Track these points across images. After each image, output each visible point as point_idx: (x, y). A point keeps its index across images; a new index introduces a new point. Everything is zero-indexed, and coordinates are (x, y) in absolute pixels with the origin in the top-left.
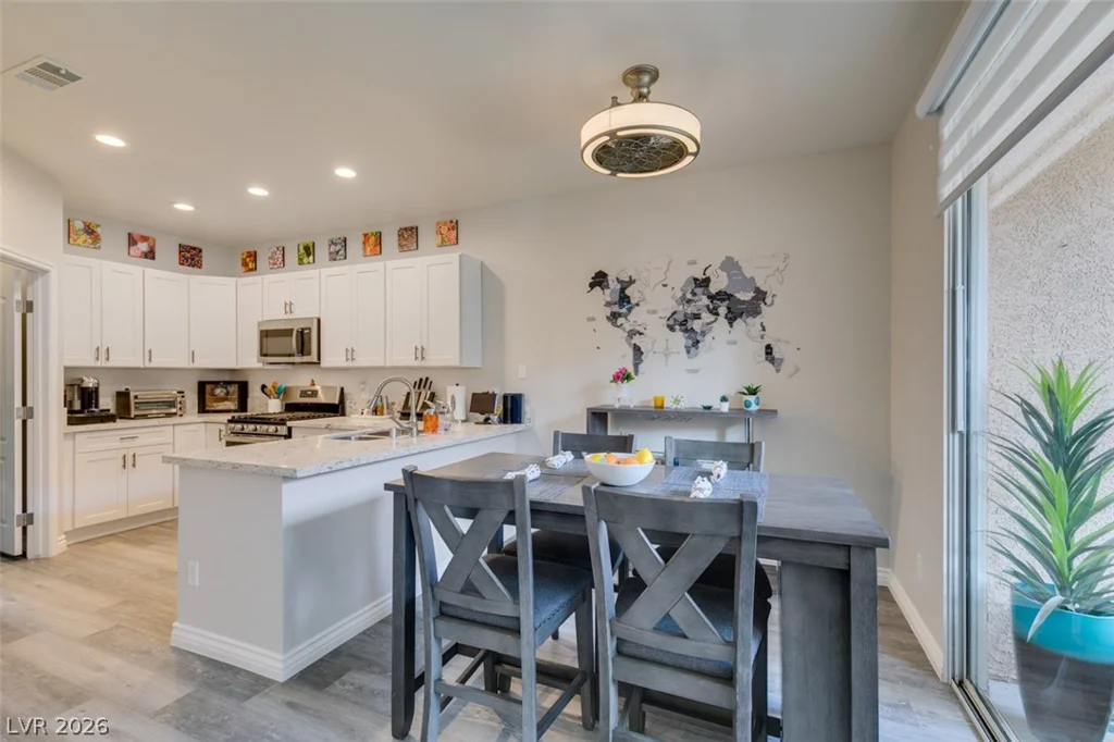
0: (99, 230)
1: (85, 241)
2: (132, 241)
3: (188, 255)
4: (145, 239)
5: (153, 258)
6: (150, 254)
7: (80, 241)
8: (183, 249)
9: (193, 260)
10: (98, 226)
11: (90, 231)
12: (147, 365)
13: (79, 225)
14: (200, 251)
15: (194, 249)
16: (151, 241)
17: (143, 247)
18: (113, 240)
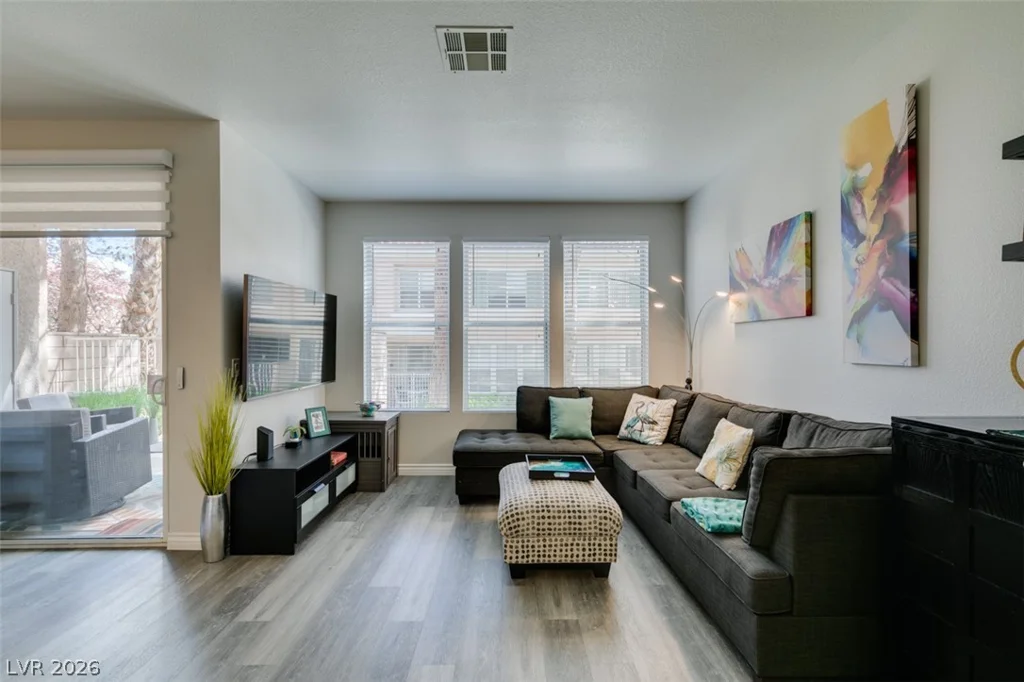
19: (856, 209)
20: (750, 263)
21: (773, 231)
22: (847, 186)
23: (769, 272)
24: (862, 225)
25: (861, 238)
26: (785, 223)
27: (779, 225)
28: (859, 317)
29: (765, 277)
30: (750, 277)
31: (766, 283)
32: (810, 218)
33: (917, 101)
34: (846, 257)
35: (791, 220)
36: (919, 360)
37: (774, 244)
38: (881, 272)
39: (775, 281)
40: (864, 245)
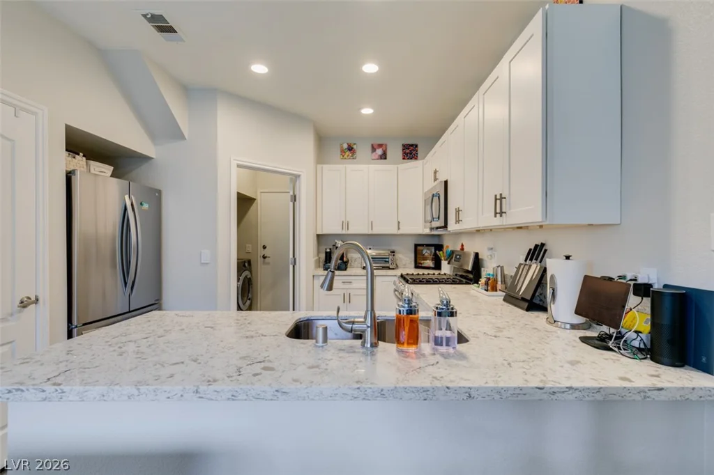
0: (355, 147)
1: (348, 156)
2: (374, 149)
3: (408, 151)
4: (380, 146)
5: (385, 158)
6: (384, 156)
7: (346, 156)
8: (405, 147)
9: (411, 154)
10: (355, 144)
11: (350, 149)
12: (370, 232)
13: (345, 146)
14: (416, 146)
15: (412, 145)
16: (384, 146)
17: (379, 152)
18: (363, 151)
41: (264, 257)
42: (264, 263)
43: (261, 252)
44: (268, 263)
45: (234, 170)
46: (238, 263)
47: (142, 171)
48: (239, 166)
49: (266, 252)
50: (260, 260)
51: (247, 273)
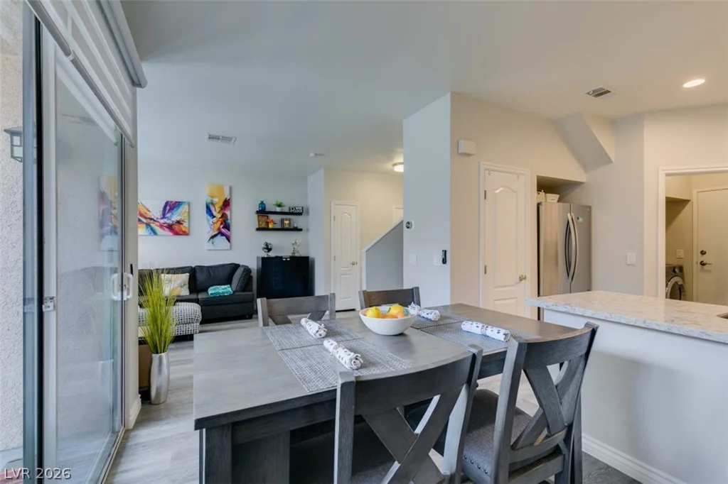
19: (212, 208)
20: (149, 211)
21: (167, 203)
22: (209, 201)
23: (164, 216)
24: (215, 213)
25: (214, 217)
26: (176, 202)
27: (172, 202)
28: (213, 237)
29: (162, 218)
30: (148, 217)
31: (162, 221)
32: (189, 204)
33: (231, 188)
34: (208, 221)
35: (179, 202)
36: (231, 249)
37: (168, 208)
38: (222, 226)
39: (168, 222)
40: (215, 219)
41: (702, 264)
42: (702, 270)
43: (699, 258)
44: (710, 271)
45: (662, 180)
46: (667, 268)
47: (575, 195)
48: (667, 175)
49: (705, 258)
50: (697, 267)
51: (676, 279)
